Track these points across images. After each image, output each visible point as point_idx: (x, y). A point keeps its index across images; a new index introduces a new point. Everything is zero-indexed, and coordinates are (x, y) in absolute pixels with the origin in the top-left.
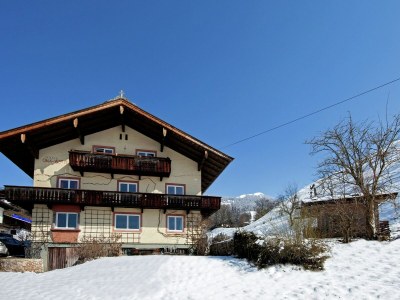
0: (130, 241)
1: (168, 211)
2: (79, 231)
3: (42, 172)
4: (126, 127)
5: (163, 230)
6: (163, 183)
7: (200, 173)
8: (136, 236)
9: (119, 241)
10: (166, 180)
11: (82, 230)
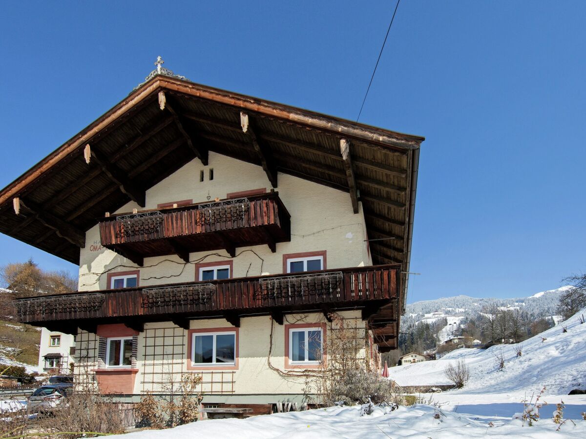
0: (217, 388)
1: (290, 319)
2: (136, 372)
3: (89, 268)
4: (211, 154)
5: (279, 361)
6: (278, 257)
7: (360, 217)
8: (228, 377)
9: (198, 389)
10: (284, 248)
11: (141, 370)
